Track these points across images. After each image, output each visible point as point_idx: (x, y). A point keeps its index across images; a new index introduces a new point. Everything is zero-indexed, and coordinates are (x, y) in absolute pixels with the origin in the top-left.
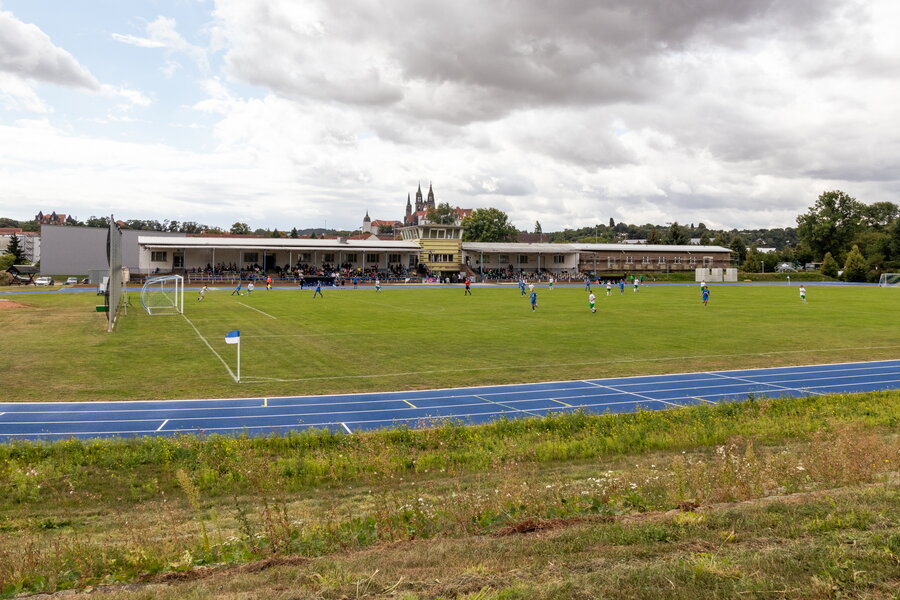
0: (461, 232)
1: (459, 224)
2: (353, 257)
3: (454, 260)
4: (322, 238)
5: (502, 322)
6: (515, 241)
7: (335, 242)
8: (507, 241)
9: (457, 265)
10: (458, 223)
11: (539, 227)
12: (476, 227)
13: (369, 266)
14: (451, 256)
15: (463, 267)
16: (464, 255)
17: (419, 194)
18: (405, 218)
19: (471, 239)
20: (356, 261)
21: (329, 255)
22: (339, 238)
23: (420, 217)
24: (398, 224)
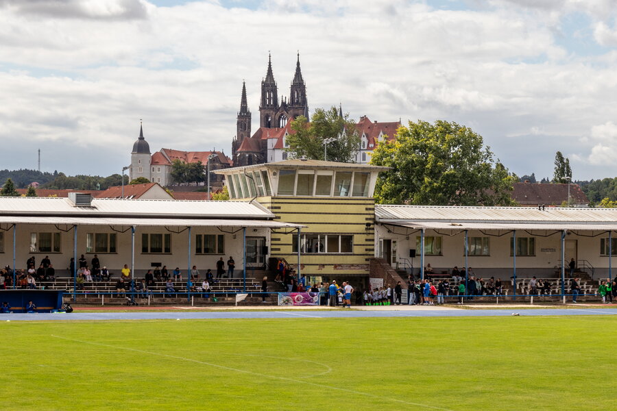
0: (374, 180)
1: (369, 159)
2: (107, 240)
3: (356, 250)
4: (32, 194)
5: (471, 400)
6: (505, 202)
7: (64, 204)
8: (487, 202)
9: (361, 260)
10: (365, 158)
11: (563, 167)
12: (409, 168)
13: (145, 263)
14: (348, 240)
15: (376, 266)
16: (379, 234)
17: (269, 86)
18: (235, 146)
19: (397, 196)
20: (113, 250)
21: (50, 238)
22: (73, 195)
23: (271, 143)
24: (218, 160)
